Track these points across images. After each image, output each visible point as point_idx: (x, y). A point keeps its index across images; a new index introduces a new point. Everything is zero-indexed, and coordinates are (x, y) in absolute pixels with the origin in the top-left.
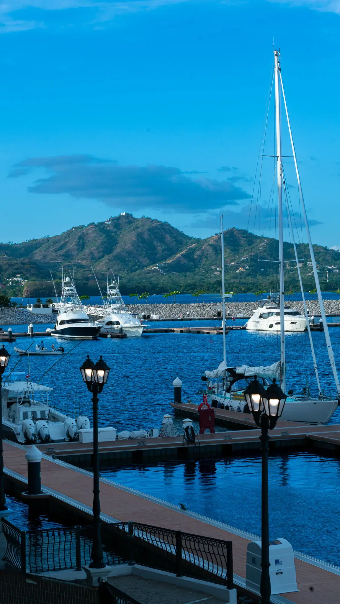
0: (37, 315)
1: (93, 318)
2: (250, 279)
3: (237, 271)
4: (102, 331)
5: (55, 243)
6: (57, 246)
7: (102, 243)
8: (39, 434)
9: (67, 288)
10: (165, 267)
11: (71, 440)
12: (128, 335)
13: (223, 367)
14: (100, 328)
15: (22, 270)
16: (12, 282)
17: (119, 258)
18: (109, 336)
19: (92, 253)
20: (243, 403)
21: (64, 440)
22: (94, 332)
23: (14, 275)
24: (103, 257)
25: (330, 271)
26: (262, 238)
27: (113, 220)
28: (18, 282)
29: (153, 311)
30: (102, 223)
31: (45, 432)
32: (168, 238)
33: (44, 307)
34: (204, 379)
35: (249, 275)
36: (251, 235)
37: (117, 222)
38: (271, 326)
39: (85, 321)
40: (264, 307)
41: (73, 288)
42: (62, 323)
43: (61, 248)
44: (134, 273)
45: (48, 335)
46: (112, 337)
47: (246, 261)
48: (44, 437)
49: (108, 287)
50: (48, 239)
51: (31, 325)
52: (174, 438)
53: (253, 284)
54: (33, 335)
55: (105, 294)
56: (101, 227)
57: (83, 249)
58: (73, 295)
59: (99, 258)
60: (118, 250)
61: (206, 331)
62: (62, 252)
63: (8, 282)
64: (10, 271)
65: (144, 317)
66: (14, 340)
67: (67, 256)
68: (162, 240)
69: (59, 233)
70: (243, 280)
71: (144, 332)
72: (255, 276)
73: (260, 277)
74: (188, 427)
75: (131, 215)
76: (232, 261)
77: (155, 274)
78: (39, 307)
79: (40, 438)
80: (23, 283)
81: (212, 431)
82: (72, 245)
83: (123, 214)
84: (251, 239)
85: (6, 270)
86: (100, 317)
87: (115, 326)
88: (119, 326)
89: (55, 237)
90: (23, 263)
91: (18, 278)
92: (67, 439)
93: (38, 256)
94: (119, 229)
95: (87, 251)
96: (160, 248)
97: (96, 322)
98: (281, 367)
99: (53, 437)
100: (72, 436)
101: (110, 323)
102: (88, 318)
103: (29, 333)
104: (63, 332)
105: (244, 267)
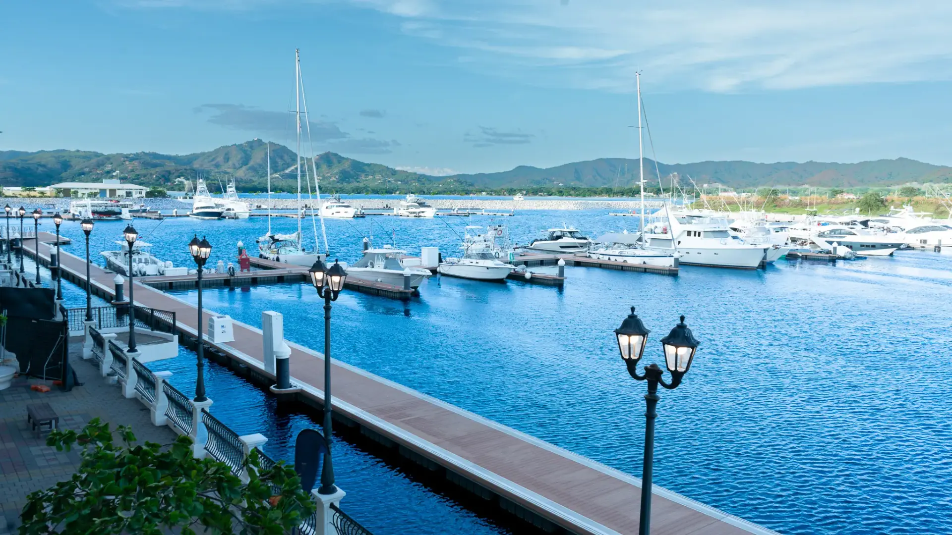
0: (185, 204)
1: (217, 206)
2: (339, 185)
3: (331, 180)
4: (223, 215)
5: (209, 156)
6: (211, 158)
7: (242, 158)
8: (140, 272)
9: (200, 186)
10: (283, 176)
11: (161, 275)
12: (240, 217)
13: (269, 234)
14: (222, 212)
15: (184, 174)
16: (178, 181)
17: (253, 169)
18: (227, 218)
19: (234, 165)
20: (276, 255)
21: (156, 275)
22: (219, 215)
23: (179, 177)
24: (241, 167)
25: (389, 181)
26: (347, 159)
27: (248, 142)
28: (182, 182)
29: (263, 203)
30: (241, 145)
31: (143, 270)
32: (286, 157)
33: (190, 198)
34: (258, 242)
35: (338, 182)
36: (340, 157)
37: (252, 145)
38: (333, 214)
39: (212, 207)
40: (329, 202)
41: (205, 186)
42: (197, 208)
43: (212, 160)
44: (262, 179)
45: (188, 216)
46: (229, 218)
47: (336, 174)
48: (143, 273)
49: (228, 186)
50: (203, 154)
51: (176, 210)
52: (223, 274)
53: (340, 188)
54: (177, 216)
55: (225, 191)
56: (240, 147)
57: (228, 161)
58: (204, 191)
59: (239, 168)
60: (251, 163)
61: (291, 216)
62: (214, 163)
63: (175, 182)
64: (175, 174)
65: (257, 207)
66: (162, 219)
67: (217, 166)
68: (282, 158)
69: (212, 150)
70: (334, 186)
71: (250, 216)
72: (342, 183)
73: (345, 184)
74: (230, 268)
75: (261, 140)
76: (327, 173)
77: (277, 179)
78: (186, 198)
79: (140, 273)
80: (186, 182)
81: (249, 270)
82: (220, 159)
83: (256, 139)
84: (340, 159)
85: (173, 174)
86: (223, 205)
87: (231, 212)
88: (234, 212)
89: (209, 152)
90: (185, 169)
91: (182, 179)
92: (158, 274)
93: (196, 165)
94: (252, 149)
95: (230, 163)
96: (280, 162)
97: (220, 209)
98: (299, 234)
99: (147, 273)
100: (161, 272)
101: (229, 209)
102: (214, 206)
103: (174, 214)
104: (198, 214)
105: (335, 177)
